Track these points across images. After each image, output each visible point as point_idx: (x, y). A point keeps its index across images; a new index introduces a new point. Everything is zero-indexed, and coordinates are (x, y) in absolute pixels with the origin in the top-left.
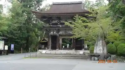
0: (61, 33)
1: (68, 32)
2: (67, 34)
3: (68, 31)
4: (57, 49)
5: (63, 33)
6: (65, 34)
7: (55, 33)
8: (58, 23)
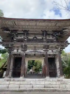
0: (28, 51)
1: (38, 51)
2: (37, 53)
3: (39, 49)
4: (22, 76)
5: (31, 52)
6: (34, 53)
7: (19, 51)
8: (25, 39)
